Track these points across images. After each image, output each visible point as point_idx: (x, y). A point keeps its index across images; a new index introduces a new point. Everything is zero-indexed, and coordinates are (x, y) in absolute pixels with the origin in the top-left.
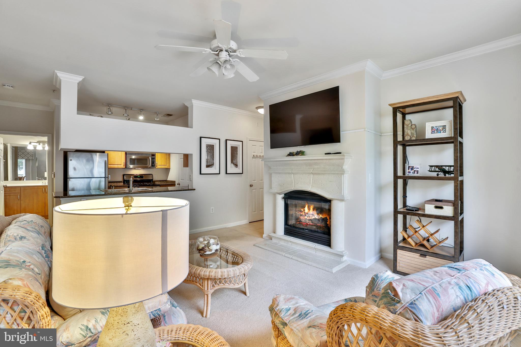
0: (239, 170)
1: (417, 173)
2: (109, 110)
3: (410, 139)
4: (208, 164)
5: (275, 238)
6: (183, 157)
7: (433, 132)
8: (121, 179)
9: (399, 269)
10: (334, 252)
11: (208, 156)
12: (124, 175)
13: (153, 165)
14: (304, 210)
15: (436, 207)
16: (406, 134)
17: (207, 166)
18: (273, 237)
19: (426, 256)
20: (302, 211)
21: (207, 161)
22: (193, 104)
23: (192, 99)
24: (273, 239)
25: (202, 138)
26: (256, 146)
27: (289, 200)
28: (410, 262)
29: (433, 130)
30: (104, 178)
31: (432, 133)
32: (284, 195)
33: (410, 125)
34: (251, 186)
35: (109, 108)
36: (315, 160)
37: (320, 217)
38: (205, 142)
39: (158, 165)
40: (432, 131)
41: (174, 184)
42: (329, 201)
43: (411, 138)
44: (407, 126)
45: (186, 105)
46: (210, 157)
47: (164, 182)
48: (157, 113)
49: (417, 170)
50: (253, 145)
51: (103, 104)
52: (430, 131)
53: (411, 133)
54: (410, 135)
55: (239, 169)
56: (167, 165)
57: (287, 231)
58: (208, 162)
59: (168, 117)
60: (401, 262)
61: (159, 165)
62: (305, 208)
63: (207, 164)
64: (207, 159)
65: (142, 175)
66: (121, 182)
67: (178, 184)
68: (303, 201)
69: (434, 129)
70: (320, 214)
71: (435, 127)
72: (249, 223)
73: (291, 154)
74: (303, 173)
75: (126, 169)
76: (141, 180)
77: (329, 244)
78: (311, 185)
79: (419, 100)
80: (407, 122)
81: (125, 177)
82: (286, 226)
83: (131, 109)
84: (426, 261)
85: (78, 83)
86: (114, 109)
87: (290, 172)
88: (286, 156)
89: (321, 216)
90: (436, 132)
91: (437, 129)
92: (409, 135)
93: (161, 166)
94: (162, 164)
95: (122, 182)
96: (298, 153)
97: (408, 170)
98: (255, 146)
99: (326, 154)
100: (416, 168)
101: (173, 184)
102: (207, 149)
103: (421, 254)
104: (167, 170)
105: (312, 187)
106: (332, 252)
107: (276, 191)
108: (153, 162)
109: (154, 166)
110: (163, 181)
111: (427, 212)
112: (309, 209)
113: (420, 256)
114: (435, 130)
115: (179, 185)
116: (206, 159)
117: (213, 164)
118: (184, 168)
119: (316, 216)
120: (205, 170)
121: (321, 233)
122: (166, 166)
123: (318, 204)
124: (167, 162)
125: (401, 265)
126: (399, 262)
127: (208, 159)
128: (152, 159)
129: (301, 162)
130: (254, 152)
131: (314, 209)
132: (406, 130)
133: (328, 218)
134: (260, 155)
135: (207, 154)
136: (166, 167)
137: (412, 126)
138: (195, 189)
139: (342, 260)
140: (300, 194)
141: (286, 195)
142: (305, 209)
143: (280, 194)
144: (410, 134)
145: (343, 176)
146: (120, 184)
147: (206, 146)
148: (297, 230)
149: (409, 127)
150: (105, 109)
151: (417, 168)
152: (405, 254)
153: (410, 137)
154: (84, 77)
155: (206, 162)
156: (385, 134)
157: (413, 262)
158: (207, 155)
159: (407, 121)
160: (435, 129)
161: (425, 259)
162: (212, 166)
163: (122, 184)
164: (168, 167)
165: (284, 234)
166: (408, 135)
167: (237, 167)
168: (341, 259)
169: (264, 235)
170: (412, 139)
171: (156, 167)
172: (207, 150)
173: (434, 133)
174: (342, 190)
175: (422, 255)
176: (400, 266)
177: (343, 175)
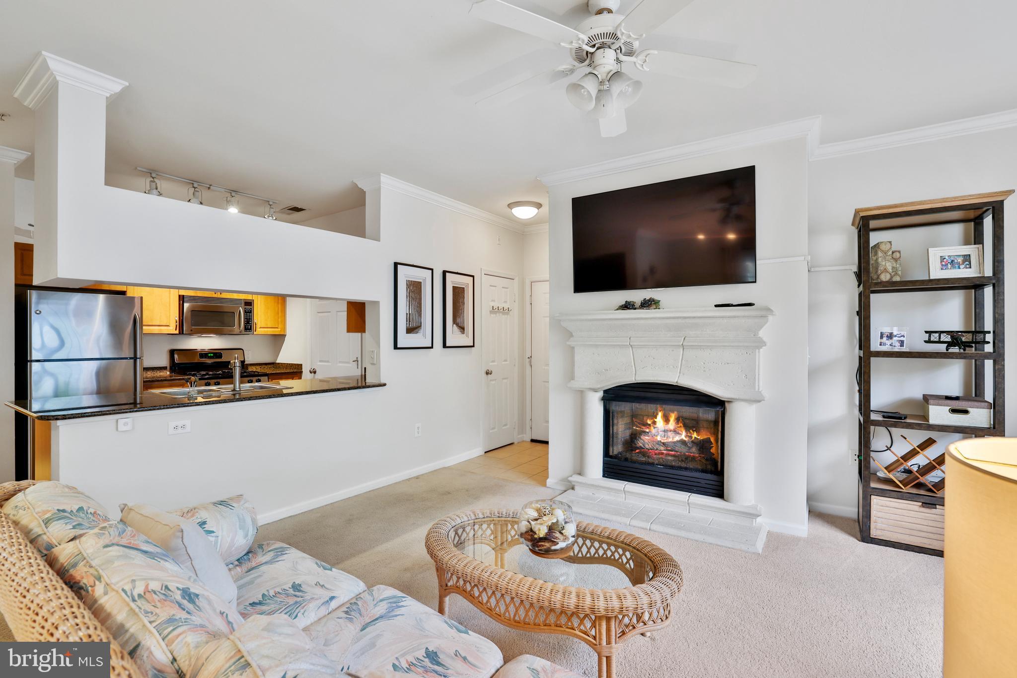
0: (466, 340)
1: (902, 345)
2: (154, 185)
3: (890, 279)
4: (411, 326)
5: (582, 484)
6: (345, 308)
7: (944, 266)
8: (164, 361)
9: (874, 533)
10: (738, 510)
11: (411, 307)
12: (172, 352)
13: (249, 326)
14: (654, 423)
15: (954, 411)
16: (882, 268)
17: (410, 330)
18: (578, 482)
19: (935, 505)
20: (650, 425)
21: (409, 320)
22: (382, 185)
23: (381, 174)
24: (576, 488)
25: (399, 266)
26: (496, 286)
27: (614, 403)
28: (899, 519)
29: (943, 263)
30: (131, 358)
31: (942, 269)
32: (604, 393)
33: (890, 253)
34: (488, 373)
35: (151, 181)
36: (694, 318)
37: (693, 438)
38: (404, 273)
39: (258, 327)
40: (942, 265)
41: (300, 370)
42: (718, 404)
43: (892, 277)
44: (885, 253)
45: (360, 186)
46: (414, 309)
47: (270, 366)
48: (271, 203)
49: (902, 339)
50: (491, 286)
51: (136, 168)
52: (939, 265)
53: (893, 268)
54: (891, 271)
55: (467, 336)
56: (280, 326)
57: (609, 470)
58: (410, 322)
59: (289, 214)
60: (879, 520)
61: (260, 328)
62: (656, 418)
63: (408, 325)
64: (408, 312)
65: (219, 351)
66: (165, 368)
67: (311, 372)
68: (652, 405)
69: (945, 260)
70: (693, 431)
71: (947, 257)
72: (485, 452)
73: (627, 306)
74: (660, 345)
75: (181, 336)
76: (214, 362)
77: (719, 492)
78: (679, 371)
79: (924, 204)
80: (885, 247)
81: (176, 356)
82: (606, 459)
83: (209, 188)
84: (935, 516)
85: (107, 98)
86: (162, 184)
87: (625, 344)
88: (617, 309)
89: (695, 435)
90: (950, 268)
91: (953, 261)
92: (888, 272)
93: (266, 329)
94: (267, 325)
95: (168, 368)
96: (647, 304)
97: (880, 338)
98: (494, 288)
99: (716, 306)
100: (898, 336)
101: (294, 371)
102: (408, 291)
103: (923, 503)
104: (278, 339)
105: (681, 374)
106: (731, 508)
107: (587, 384)
108: (247, 319)
109: (251, 329)
110: (266, 364)
111: (932, 421)
112: (666, 420)
113: (923, 507)
114: (949, 263)
115: (315, 372)
116: (407, 314)
117: (419, 325)
118: (351, 334)
119: (683, 436)
120: (404, 339)
121: (696, 470)
122: (276, 329)
123: (689, 411)
124: (280, 320)
125: (879, 525)
126: (875, 520)
127: (410, 314)
128: (245, 312)
129: (659, 322)
130: (493, 301)
131: (678, 420)
132: (882, 261)
133: (712, 440)
134: (503, 308)
135: (408, 303)
136: (277, 331)
137: (895, 253)
138: (385, 385)
139: (754, 524)
140: (648, 390)
141: (606, 394)
142: (656, 420)
143: (595, 390)
144: (890, 269)
145: (759, 352)
146: (161, 374)
147: (407, 285)
148: (637, 465)
149: (889, 256)
150: (145, 182)
151: (901, 336)
152: (888, 503)
153: (891, 274)
154: (127, 84)
155: (407, 321)
156: (817, 269)
157: (907, 519)
158: (408, 305)
159: (885, 245)
160: (947, 261)
161: (934, 511)
162: (417, 330)
163: (168, 373)
164: (281, 331)
165: (604, 476)
166: (886, 270)
167: (464, 333)
168: (752, 521)
169: (548, 481)
170: (894, 279)
171: (255, 333)
172: (408, 294)
173: (946, 269)
174: (755, 380)
175: (928, 505)
176: (878, 527)
177: (759, 350)
